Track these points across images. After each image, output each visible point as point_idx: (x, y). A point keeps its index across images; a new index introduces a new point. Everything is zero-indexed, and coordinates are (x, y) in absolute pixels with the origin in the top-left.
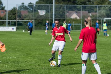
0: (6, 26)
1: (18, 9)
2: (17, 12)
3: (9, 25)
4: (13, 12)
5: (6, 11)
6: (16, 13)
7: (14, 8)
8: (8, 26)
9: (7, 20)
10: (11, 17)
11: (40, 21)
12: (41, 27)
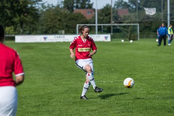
0: (95, 33)
1: (113, 6)
2: (112, 11)
3: (100, 32)
4: (106, 12)
5: (94, 10)
6: (110, 14)
7: (107, 5)
8: (98, 34)
9: (96, 25)
10: (103, 19)
11: (147, 25)
12: (149, 34)
